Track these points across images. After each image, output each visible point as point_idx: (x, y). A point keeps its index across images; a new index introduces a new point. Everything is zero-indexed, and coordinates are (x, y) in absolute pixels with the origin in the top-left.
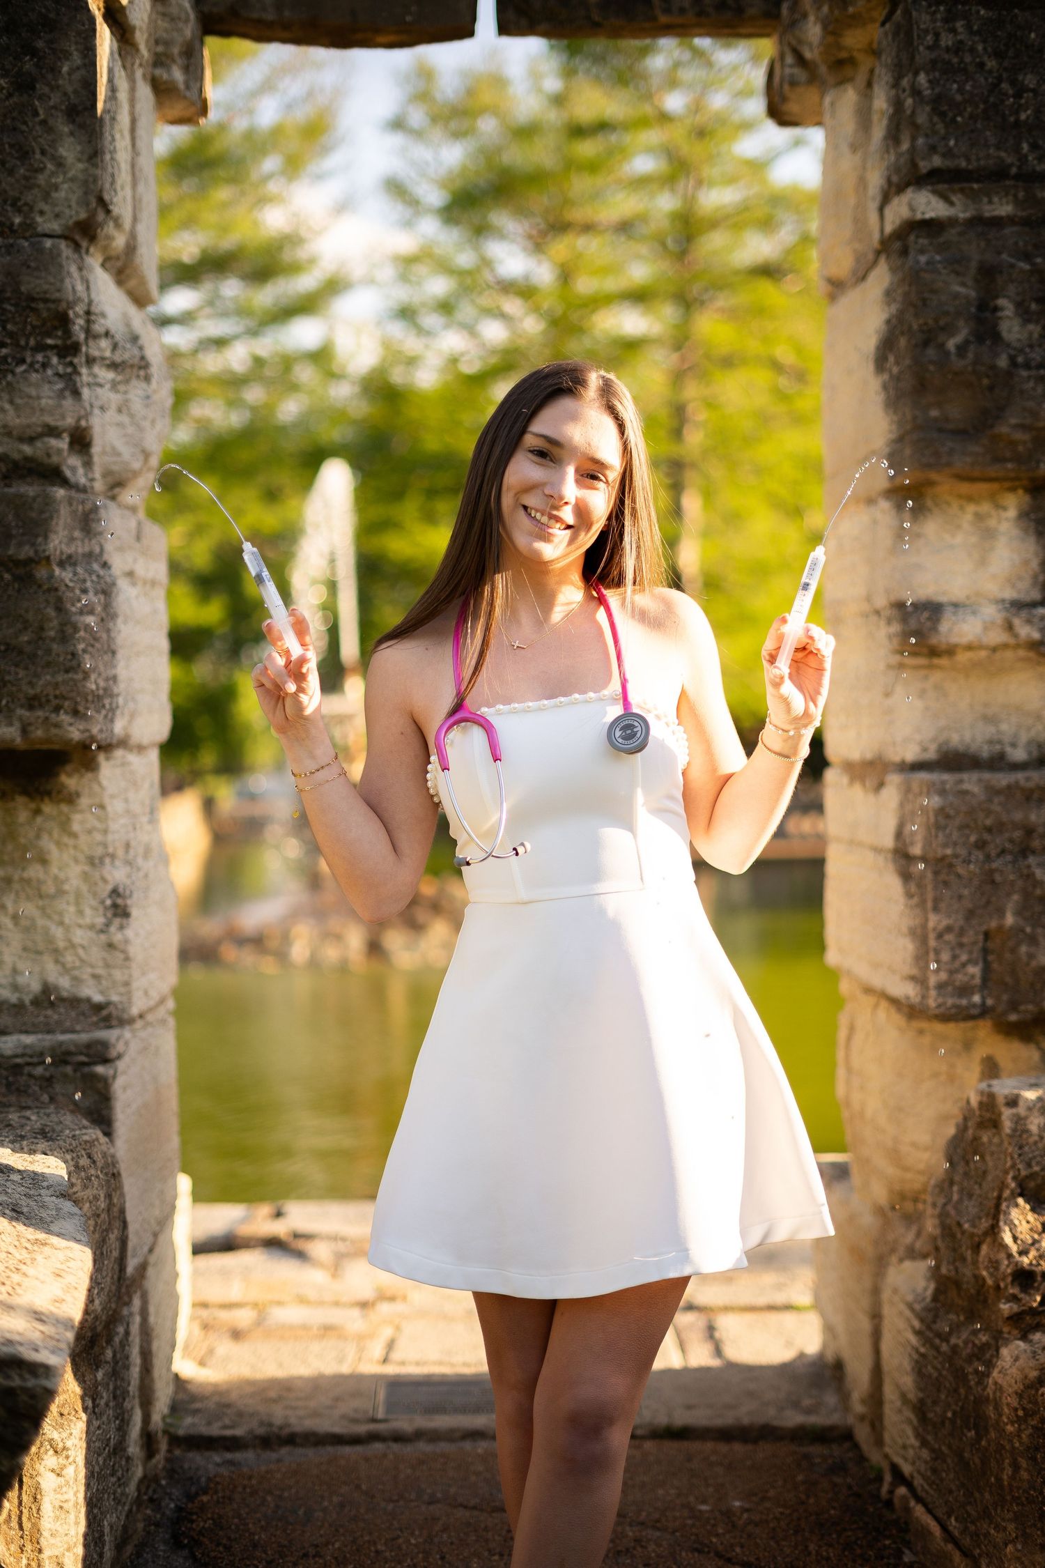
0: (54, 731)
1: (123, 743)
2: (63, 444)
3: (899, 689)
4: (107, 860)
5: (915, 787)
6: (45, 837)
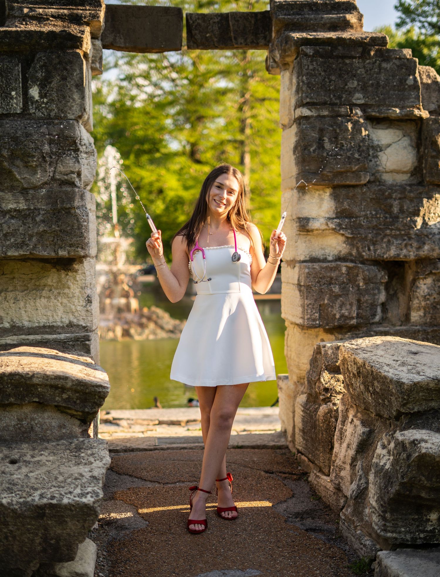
0: (77, 253)
1: (89, 257)
2: (75, 176)
3: (299, 241)
4: (86, 288)
5: (302, 267)
6: (69, 281)
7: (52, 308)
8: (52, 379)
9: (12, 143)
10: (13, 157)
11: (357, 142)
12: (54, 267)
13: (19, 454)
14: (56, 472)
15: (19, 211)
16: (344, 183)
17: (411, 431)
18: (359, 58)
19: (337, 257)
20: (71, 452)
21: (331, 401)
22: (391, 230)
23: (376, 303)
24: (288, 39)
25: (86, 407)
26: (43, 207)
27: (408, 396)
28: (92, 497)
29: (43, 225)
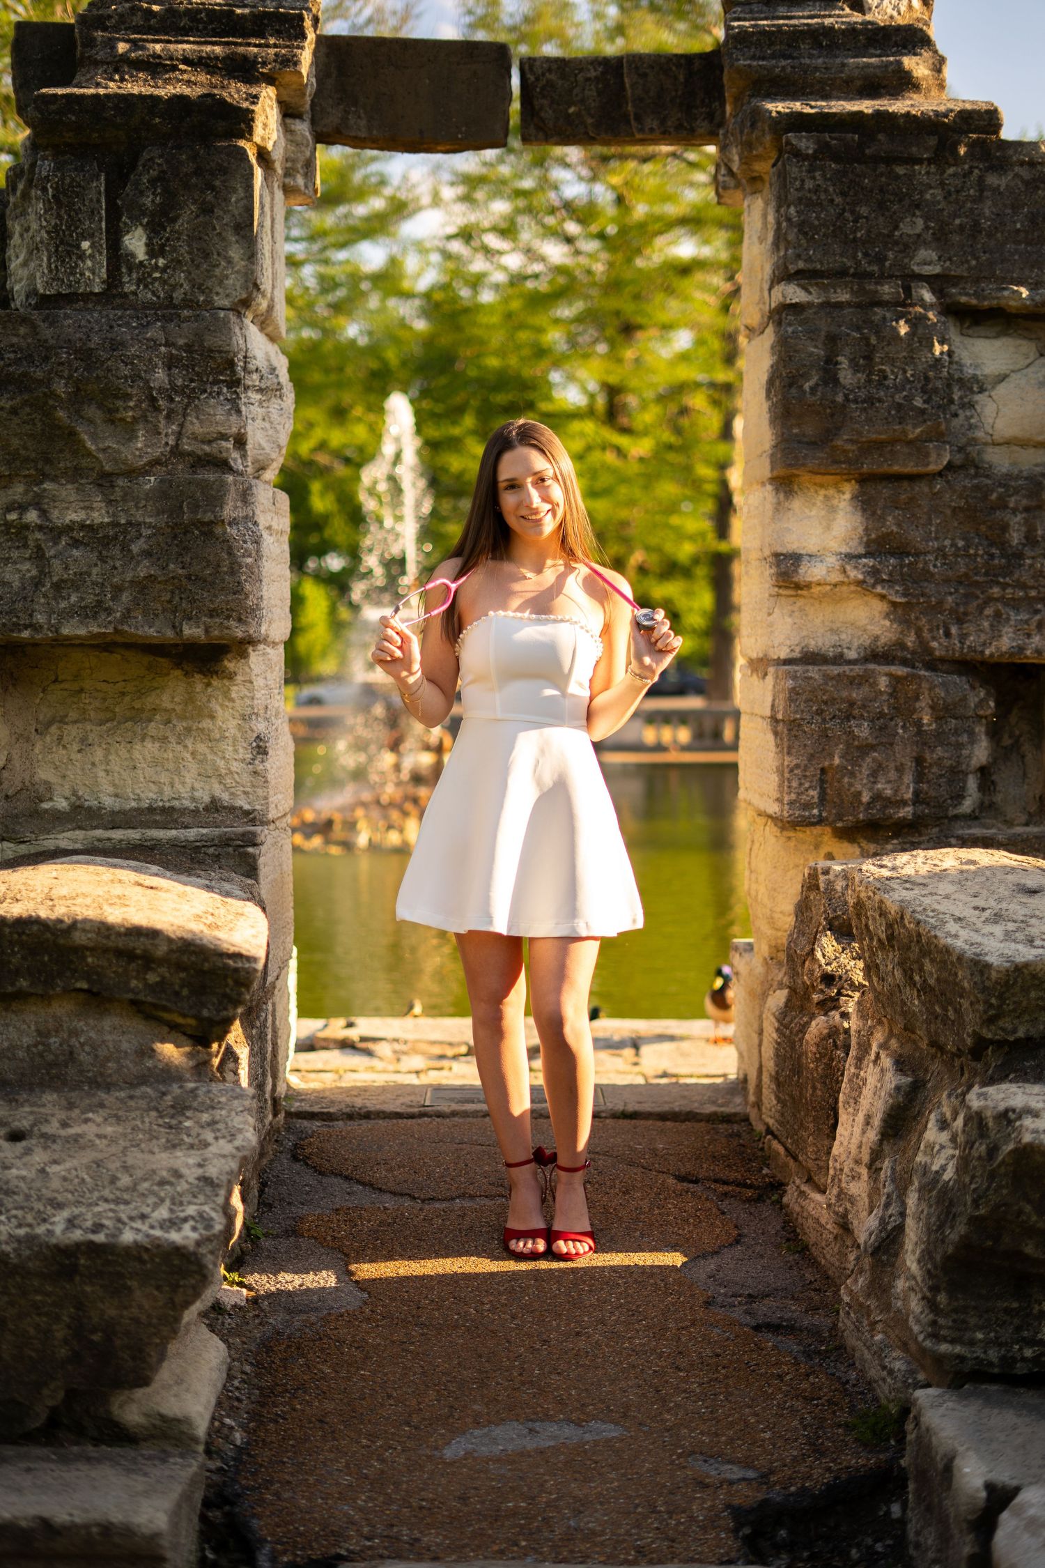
0: (226, 631)
2: (229, 445)
3: (777, 611)
4: (254, 717)
5: (781, 675)
6: (214, 701)
7: (171, 766)
8: (119, 934)
9: (76, 364)
10: (78, 398)
11: (920, 367)
12: (178, 665)
13: (31, 1118)
14: (114, 1165)
15: (91, 527)
16: (885, 469)
17: (1004, 1086)
18: (930, 162)
19: (868, 652)
20: (161, 1117)
21: (837, 1008)
22: (1004, 586)
23: (964, 767)
24: (758, 116)
25: (204, 1005)
26: (148, 520)
27: (1001, 997)
28: (194, 1229)
29: (146, 562)
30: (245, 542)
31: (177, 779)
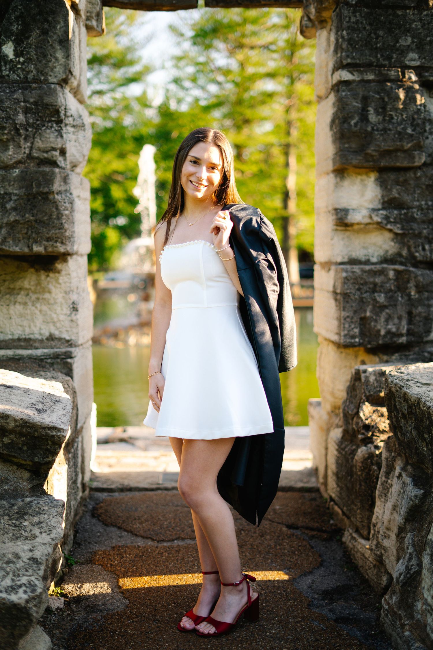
0: (55, 249)
1: (76, 253)
2: (57, 153)
3: (336, 238)
4: (71, 293)
5: (339, 270)
6: (50, 284)
7: (29, 317)
11: (410, 113)
12: (32, 266)
16: (392, 164)
18: (414, 8)
19: (383, 258)
20: (10, 520)
21: (372, 442)
25: (35, 455)
26: (15, 192)
29: (14, 213)
30: (65, 203)
31: (32, 324)
